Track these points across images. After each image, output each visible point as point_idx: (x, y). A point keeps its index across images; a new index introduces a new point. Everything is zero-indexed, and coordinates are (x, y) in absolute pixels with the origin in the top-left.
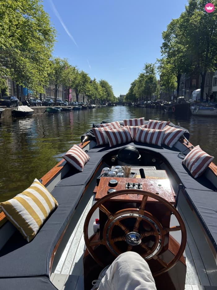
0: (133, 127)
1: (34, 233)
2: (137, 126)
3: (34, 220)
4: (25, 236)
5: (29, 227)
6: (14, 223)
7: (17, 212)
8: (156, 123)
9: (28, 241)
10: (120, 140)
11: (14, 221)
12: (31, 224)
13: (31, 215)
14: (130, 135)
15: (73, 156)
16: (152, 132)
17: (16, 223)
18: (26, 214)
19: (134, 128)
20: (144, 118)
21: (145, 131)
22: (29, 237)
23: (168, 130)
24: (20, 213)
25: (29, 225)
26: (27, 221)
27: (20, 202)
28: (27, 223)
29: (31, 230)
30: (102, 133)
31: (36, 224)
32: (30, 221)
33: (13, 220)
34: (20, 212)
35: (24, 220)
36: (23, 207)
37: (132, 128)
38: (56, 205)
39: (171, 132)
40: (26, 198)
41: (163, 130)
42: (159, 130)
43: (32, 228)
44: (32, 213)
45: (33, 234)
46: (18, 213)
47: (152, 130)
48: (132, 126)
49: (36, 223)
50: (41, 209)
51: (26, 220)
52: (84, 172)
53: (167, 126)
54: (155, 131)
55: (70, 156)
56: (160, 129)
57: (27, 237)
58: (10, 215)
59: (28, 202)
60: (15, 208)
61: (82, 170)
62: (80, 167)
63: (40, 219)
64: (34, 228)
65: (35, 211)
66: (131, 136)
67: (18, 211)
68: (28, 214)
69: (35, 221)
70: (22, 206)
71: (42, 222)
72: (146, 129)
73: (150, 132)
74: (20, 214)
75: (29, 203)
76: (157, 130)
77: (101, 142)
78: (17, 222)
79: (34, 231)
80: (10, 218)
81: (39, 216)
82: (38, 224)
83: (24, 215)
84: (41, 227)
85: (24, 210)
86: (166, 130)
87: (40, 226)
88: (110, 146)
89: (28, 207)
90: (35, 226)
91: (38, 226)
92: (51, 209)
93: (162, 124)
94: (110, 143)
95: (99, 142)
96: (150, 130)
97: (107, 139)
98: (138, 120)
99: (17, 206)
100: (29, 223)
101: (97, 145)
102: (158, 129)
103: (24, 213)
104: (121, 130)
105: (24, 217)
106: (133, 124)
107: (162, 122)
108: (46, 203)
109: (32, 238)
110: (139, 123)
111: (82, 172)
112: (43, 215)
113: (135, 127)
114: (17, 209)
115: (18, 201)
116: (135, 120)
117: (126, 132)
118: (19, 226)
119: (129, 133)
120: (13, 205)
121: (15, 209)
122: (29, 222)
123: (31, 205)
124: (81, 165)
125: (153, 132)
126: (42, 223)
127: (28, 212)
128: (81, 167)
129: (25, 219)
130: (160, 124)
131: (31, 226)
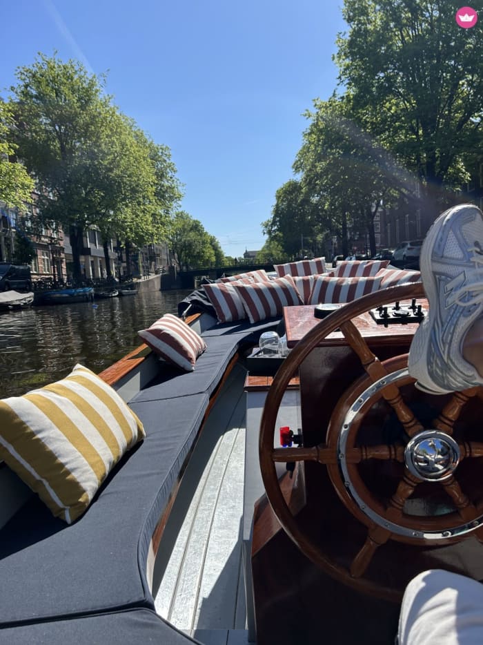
0: (301, 278)
1: (85, 494)
2: (309, 277)
3: (83, 458)
4: (57, 505)
5: (68, 477)
6: (22, 466)
7: (29, 431)
8: (355, 267)
9: (69, 520)
10: (275, 307)
11: (23, 462)
12: (74, 470)
13: (72, 443)
14: (297, 294)
15: (169, 335)
16: (350, 283)
17: (27, 466)
18: (59, 440)
19: (304, 280)
20: (324, 258)
21: (332, 282)
22: (69, 510)
23: (388, 276)
24: (39, 436)
25: (68, 472)
26: (62, 460)
27: (38, 406)
28: (62, 465)
29: (76, 489)
30: (229, 295)
31: (88, 471)
32: (73, 461)
33: (17, 456)
34: (39, 432)
35: (51, 457)
36: (48, 421)
37: (300, 281)
38: (140, 432)
39: (397, 279)
40: (55, 398)
41: (376, 278)
42: (366, 278)
43: (78, 480)
44: (76, 437)
45: (81, 500)
46: (33, 434)
47: (349, 280)
48: (298, 276)
49: (89, 467)
50: (101, 433)
51: (59, 456)
52: (197, 371)
53: (383, 271)
54: (357, 281)
55: (159, 334)
56: (368, 276)
57: (64, 509)
58: (10, 442)
59: (62, 408)
60: (24, 419)
61: (193, 368)
62: (187, 361)
63: (101, 460)
64: (85, 481)
65: (85, 435)
66: (299, 297)
67: (33, 429)
68: (64, 441)
69: (86, 462)
70: (46, 417)
71: (108, 468)
72: (336, 279)
73: (344, 284)
74: (39, 440)
75: (64, 412)
76: (362, 279)
77: (228, 315)
78: (29, 462)
79: (84, 491)
80: (8, 451)
81: (97, 450)
82: (96, 472)
83: (50, 442)
84: (105, 482)
85: (51, 428)
86: (383, 277)
87: (102, 478)
88: (252, 321)
89: (64, 423)
90: (88, 475)
91: (94, 476)
92: (129, 439)
93: (371, 266)
94: (250, 315)
95: (223, 316)
96: (344, 281)
97: (243, 304)
98: (310, 264)
99: (29, 414)
100: (68, 467)
101: (218, 323)
102: (364, 276)
103: (51, 435)
104: (274, 284)
105: (51, 447)
106: (299, 273)
107: (368, 262)
108: (114, 418)
109: (81, 512)
110: (314, 268)
111: (192, 371)
112: (109, 449)
113: (306, 278)
114: (28, 424)
115: (33, 402)
116: (303, 263)
117: (288, 287)
118: (38, 477)
119: (294, 288)
120: (17, 412)
121: (22, 423)
122: (66, 463)
123: (70, 417)
124: (189, 354)
125: (354, 283)
126: (107, 473)
127: (63, 435)
128: (190, 359)
129: (56, 455)
130: (365, 266)
131: (75, 475)
